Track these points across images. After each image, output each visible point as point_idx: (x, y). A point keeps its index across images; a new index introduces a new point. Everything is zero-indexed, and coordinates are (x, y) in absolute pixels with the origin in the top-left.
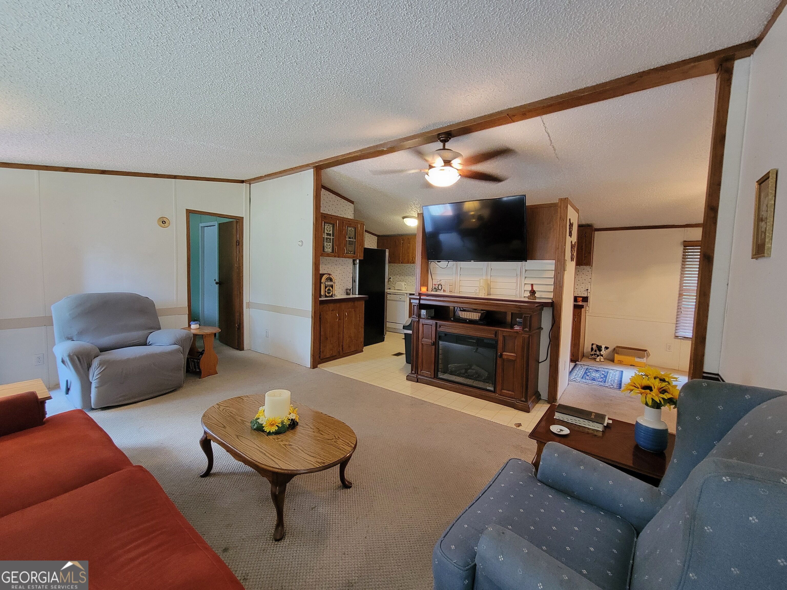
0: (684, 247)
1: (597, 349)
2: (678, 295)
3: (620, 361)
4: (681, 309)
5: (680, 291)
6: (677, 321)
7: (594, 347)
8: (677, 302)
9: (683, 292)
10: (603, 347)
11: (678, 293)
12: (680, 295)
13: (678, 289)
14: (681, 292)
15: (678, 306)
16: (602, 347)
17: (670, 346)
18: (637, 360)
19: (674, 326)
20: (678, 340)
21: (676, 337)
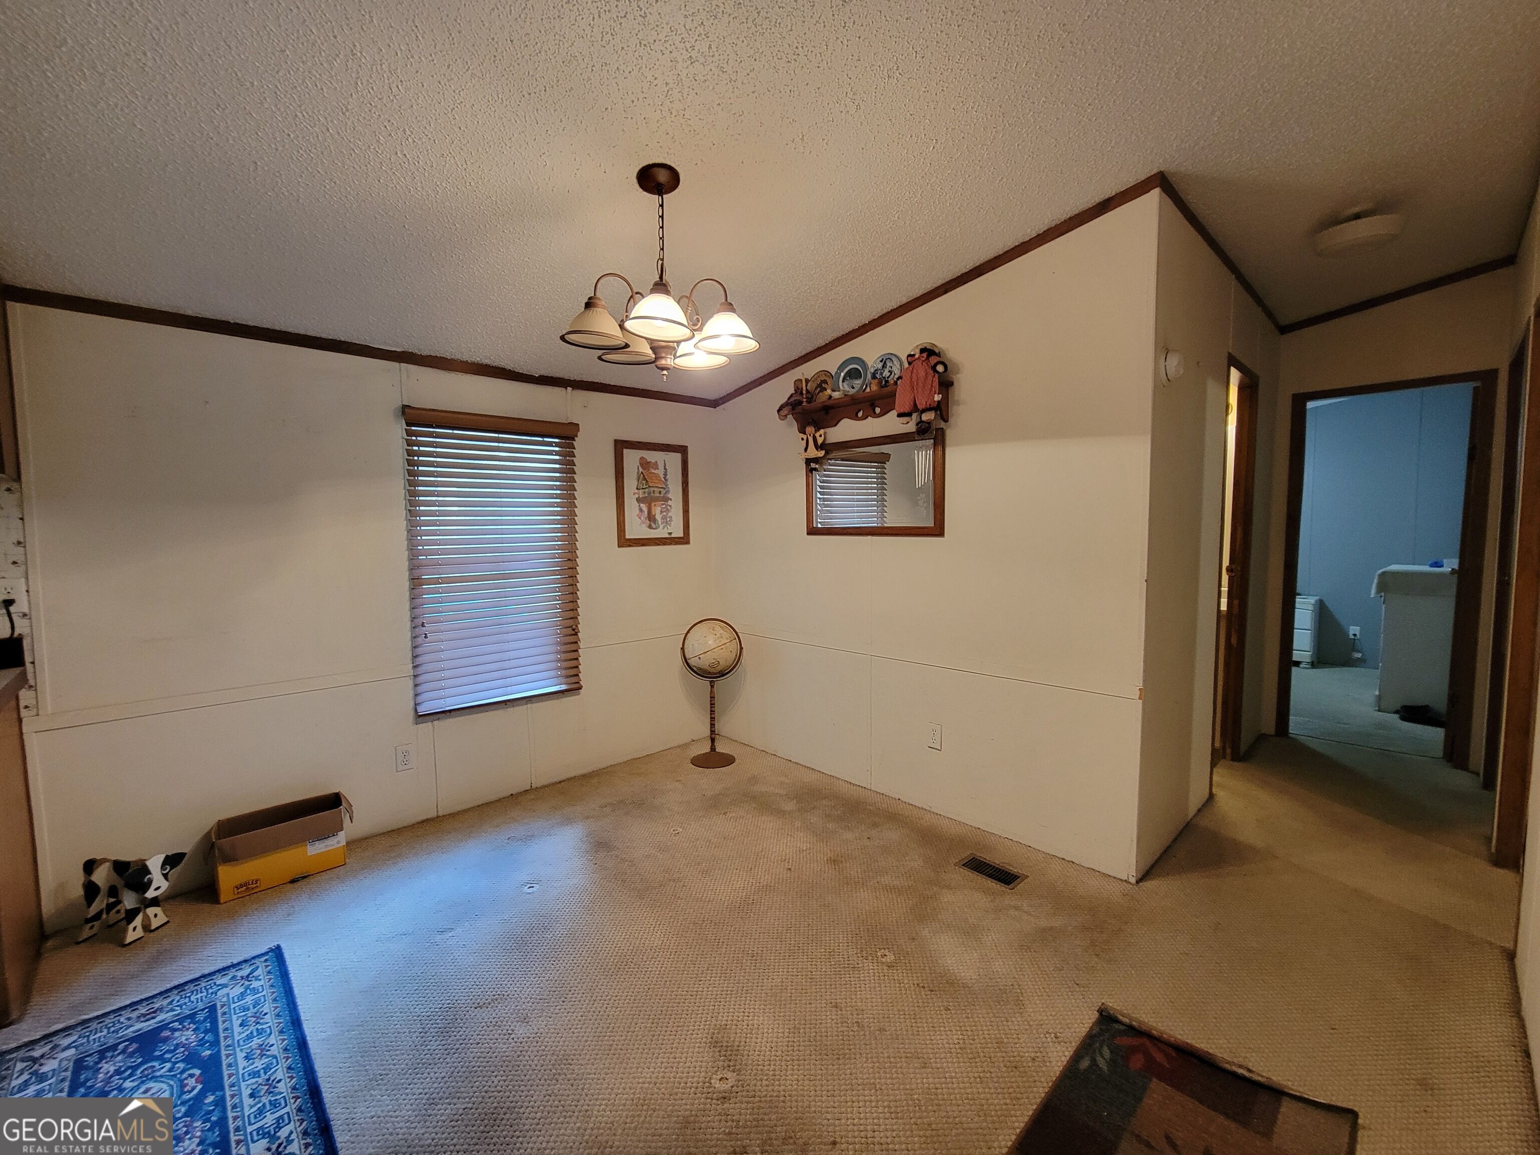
0: (408, 424)
1: (119, 882)
2: (406, 584)
3: (246, 884)
4: (423, 625)
5: (411, 569)
6: (415, 667)
7: (101, 876)
8: (407, 606)
9: (423, 570)
10: (155, 864)
11: (406, 574)
12: (416, 582)
13: (405, 564)
14: (416, 573)
15: (413, 619)
16: (151, 868)
17: (406, 754)
18: (316, 849)
19: (411, 683)
20: (427, 727)
21: (420, 718)
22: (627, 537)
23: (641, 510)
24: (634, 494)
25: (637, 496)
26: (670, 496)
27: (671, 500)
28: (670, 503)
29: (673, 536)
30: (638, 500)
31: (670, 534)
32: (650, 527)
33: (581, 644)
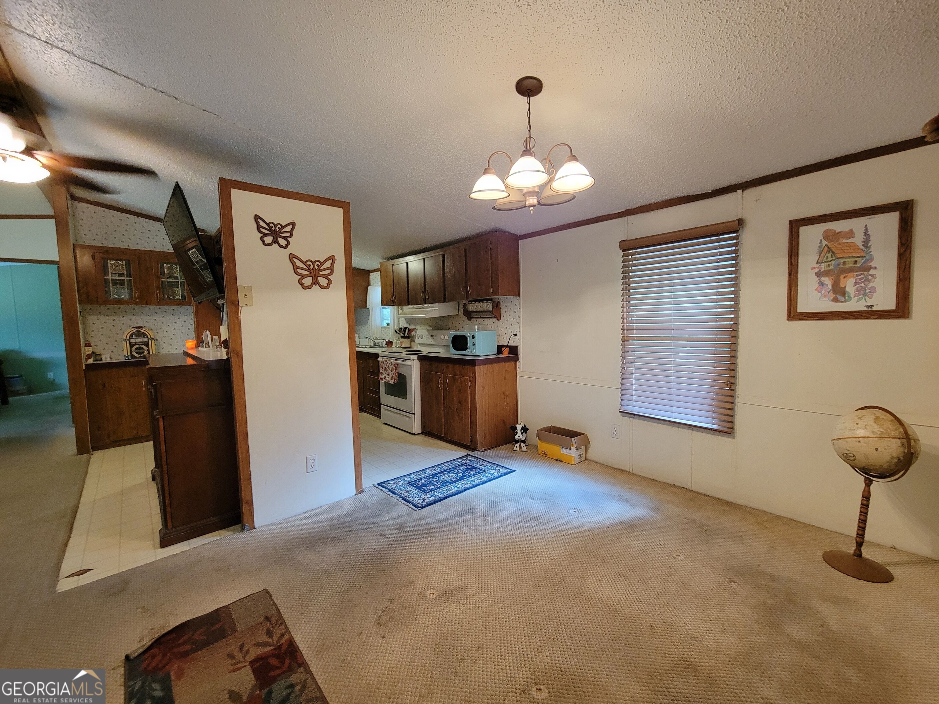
0: (624, 249)
3: (544, 452)
4: (626, 362)
5: (623, 329)
9: (631, 332)
10: (519, 427)
11: (620, 332)
14: (626, 333)
18: (563, 451)
19: (619, 393)
20: (627, 419)
21: (624, 413)
22: (799, 311)
23: (822, 284)
24: (813, 268)
25: (817, 270)
26: (873, 264)
27: (875, 268)
28: (872, 272)
29: (874, 309)
30: (818, 274)
31: (872, 306)
32: (836, 300)
33: (738, 400)
